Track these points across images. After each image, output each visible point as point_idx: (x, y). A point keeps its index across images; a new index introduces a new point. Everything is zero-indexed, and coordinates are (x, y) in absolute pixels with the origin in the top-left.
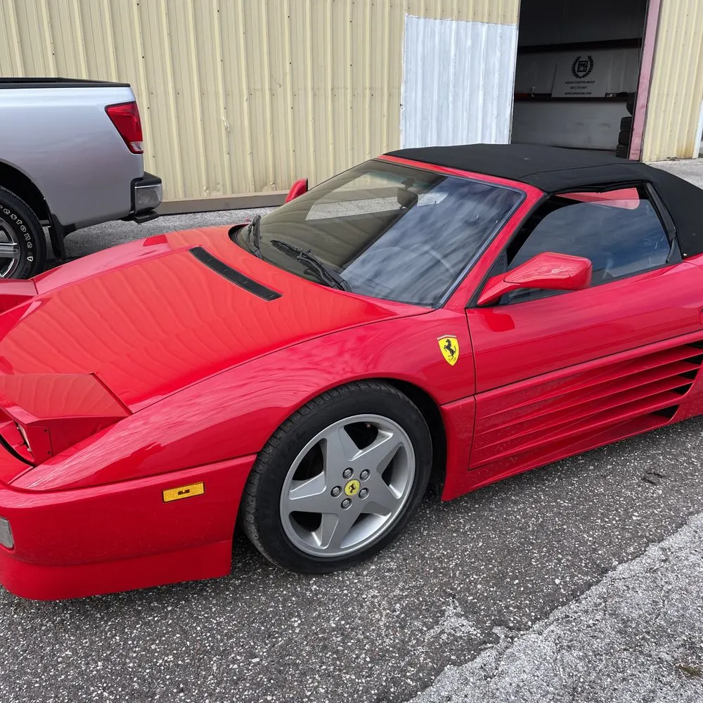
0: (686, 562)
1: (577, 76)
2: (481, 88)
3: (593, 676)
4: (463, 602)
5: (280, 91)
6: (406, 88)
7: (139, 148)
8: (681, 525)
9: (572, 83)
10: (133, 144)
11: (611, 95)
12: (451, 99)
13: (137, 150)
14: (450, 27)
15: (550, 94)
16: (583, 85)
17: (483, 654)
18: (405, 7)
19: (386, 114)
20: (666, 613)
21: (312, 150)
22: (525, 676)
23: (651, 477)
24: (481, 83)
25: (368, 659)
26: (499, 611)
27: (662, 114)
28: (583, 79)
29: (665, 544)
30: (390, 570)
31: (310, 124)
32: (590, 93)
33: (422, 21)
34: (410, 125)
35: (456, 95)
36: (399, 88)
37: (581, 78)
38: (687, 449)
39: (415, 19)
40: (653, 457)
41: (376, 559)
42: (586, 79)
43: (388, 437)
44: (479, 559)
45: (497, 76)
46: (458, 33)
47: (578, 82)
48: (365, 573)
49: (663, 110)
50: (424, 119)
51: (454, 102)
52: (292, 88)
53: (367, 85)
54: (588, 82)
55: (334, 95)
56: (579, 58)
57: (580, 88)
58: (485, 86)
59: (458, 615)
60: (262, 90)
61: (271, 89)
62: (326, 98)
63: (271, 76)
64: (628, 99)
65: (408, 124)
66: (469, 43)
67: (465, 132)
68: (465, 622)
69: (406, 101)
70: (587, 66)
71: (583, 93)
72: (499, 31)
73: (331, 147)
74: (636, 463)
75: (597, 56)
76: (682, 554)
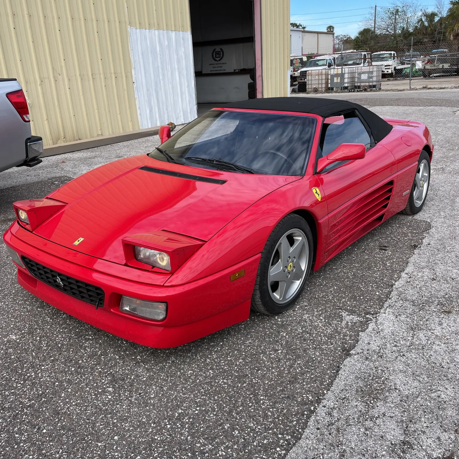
0: (418, 276)
1: (216, 60)
2: (176, 70)
3: (415, 322)
4: (346, 310)
5: (60, 78)
6: (135, 72)
7: (28, 119)
8: (407, 263)
9: (213, 64)
10: (25, 117)
11: (237, 71)
12: (161, 77)
13: (27, 120)
14: (155, 34)
15: (201, 72)
16: (220, 65)
17: (370, 325)
18: (128, 23)
19: (126, 89)
20: (425, 295)
21: (85, 114)
22: (391, 328)
23: (383, 248)
24: (176, 67)
25: (326, 339)
26: (364, 309)
27: (270, 80)
28: (219, 62)
29: (406, 271)
30: (306, 306)
31: (82, 97)
32: (225, 70)
33: (138, 30)
34: (141, 94)
35: (163, 75)
36: (131, 73)
37: (218, 61)
38: (388, 235)
39: (134, 30)
40: (378, 240)
41: (296, 303)
42: (221, 62)
43: (300, 240)
44: (340, 293)
45: (184, 61)
46: (159, 38)
47: (217, 64)
48: (296, 309)
49: (270, 77)
50: (148, 90)
51: (163, 79)
52: (67, 76)
53: (112, 71)
54: (223, 64)
55: (93, 79)
56: (215, 50)
57: (218, 67)
58: (179, 68)
59: (349, 315)
60: (48, 78)
61: (54, 77)
62: (89, 81)
63: (53, 69)
64: (251, 72)
65: (139, 94)
66: (166, 43)
67: (172, 97)
68: (353, 317)
69: (136, 80)
70: (220, 54)
71: (220, 70)
72: (181, 36)
73: (96, 111)
74: (372, 244)
75: (225, 47)
76: (415, 273)
